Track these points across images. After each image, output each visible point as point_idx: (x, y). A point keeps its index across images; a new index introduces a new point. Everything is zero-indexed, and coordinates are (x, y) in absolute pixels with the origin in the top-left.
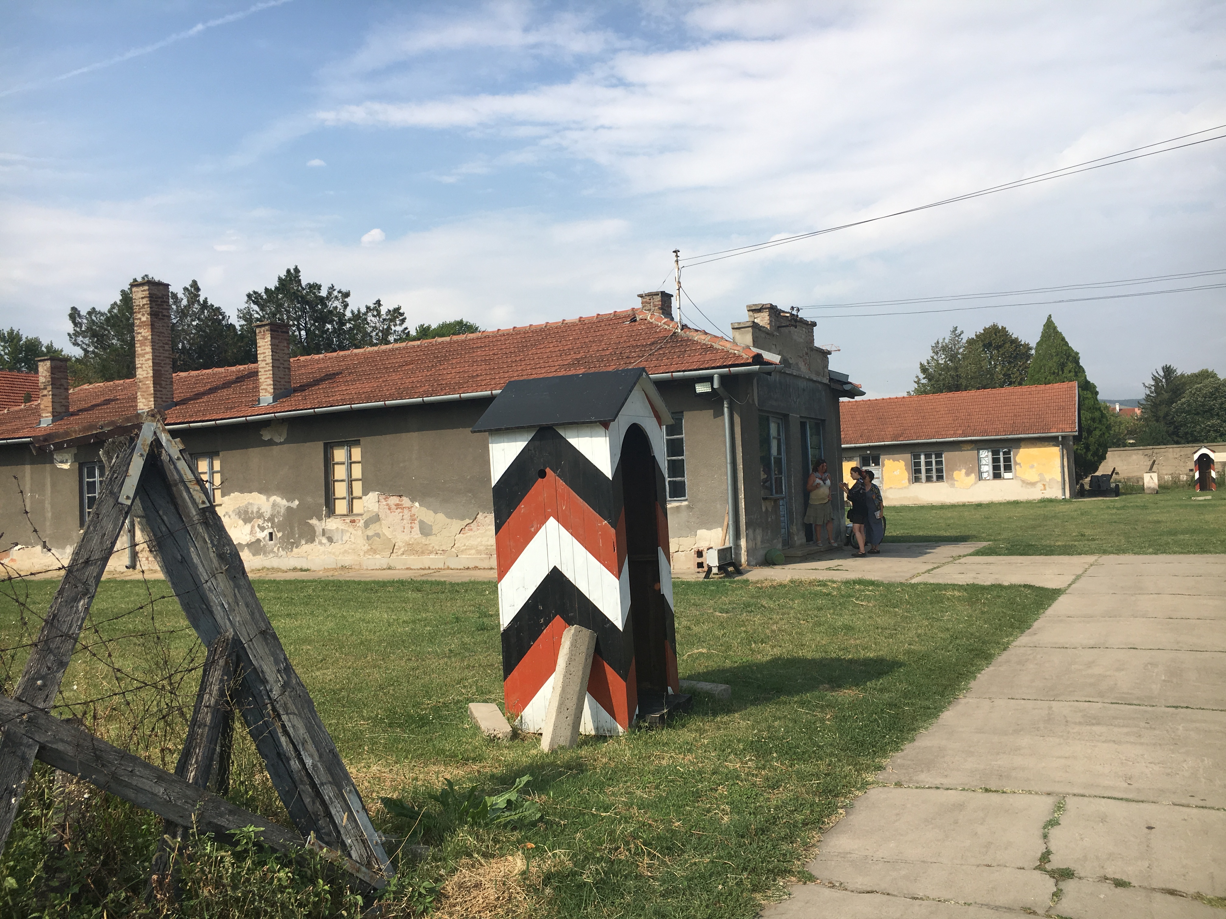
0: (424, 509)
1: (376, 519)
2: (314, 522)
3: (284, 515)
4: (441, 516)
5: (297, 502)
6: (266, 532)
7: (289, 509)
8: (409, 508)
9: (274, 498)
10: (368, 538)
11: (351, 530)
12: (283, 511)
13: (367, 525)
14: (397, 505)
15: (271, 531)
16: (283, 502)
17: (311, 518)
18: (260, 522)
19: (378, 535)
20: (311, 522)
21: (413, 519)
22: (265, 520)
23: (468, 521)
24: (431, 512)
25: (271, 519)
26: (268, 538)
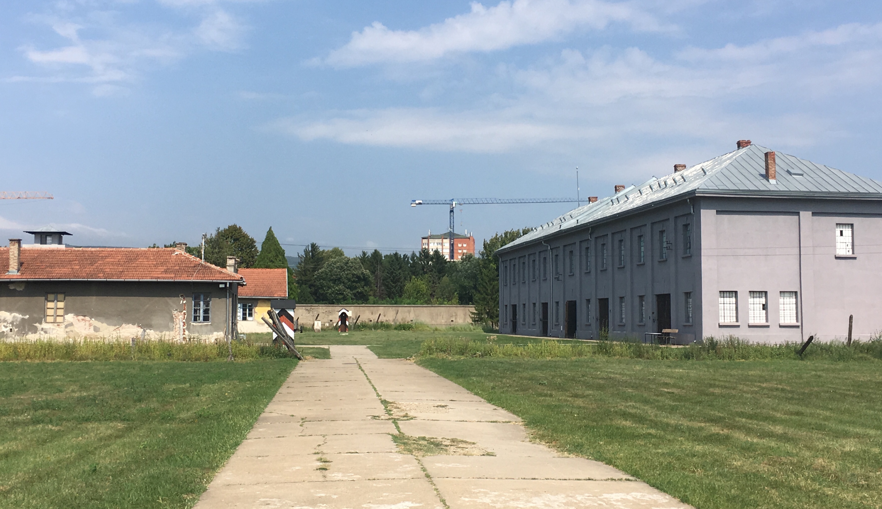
0: (96, 322)
1: (71, 324)
2: (37, 325)
3: (20, 322)
4: (105, 325)
5: (28, 316)
6: (8, 329)
7: (23, 319)
8: (89, 321)
9: (13, 314)
10: (67, 332)
11: (57, 328)
12: (19, 320)
13: (66, 327)
14: (83, 319)
15: (11, 328)
16: (19, 316)
17: (36, 323)
18: (5, 324)
19: (72, 331)
20: (35, 325)
21: (90, 325)
22: (8, 323)
23: (118, 327)
24: (100, 323)
25: (12, 323)
26: (9, 331)
